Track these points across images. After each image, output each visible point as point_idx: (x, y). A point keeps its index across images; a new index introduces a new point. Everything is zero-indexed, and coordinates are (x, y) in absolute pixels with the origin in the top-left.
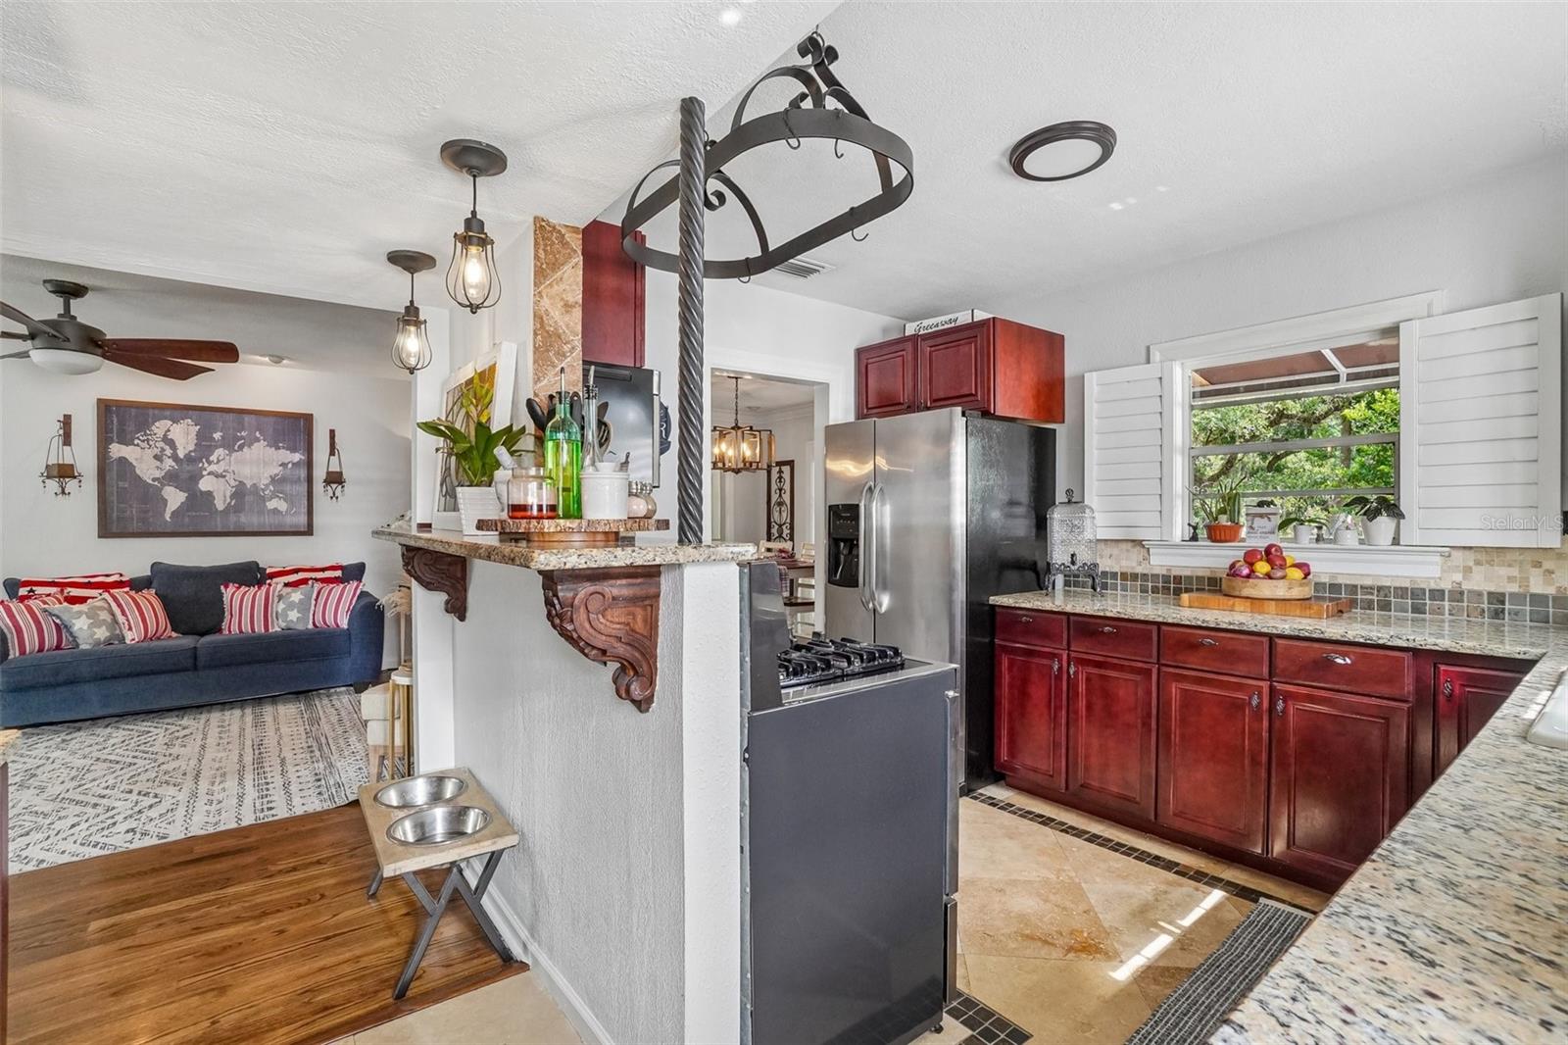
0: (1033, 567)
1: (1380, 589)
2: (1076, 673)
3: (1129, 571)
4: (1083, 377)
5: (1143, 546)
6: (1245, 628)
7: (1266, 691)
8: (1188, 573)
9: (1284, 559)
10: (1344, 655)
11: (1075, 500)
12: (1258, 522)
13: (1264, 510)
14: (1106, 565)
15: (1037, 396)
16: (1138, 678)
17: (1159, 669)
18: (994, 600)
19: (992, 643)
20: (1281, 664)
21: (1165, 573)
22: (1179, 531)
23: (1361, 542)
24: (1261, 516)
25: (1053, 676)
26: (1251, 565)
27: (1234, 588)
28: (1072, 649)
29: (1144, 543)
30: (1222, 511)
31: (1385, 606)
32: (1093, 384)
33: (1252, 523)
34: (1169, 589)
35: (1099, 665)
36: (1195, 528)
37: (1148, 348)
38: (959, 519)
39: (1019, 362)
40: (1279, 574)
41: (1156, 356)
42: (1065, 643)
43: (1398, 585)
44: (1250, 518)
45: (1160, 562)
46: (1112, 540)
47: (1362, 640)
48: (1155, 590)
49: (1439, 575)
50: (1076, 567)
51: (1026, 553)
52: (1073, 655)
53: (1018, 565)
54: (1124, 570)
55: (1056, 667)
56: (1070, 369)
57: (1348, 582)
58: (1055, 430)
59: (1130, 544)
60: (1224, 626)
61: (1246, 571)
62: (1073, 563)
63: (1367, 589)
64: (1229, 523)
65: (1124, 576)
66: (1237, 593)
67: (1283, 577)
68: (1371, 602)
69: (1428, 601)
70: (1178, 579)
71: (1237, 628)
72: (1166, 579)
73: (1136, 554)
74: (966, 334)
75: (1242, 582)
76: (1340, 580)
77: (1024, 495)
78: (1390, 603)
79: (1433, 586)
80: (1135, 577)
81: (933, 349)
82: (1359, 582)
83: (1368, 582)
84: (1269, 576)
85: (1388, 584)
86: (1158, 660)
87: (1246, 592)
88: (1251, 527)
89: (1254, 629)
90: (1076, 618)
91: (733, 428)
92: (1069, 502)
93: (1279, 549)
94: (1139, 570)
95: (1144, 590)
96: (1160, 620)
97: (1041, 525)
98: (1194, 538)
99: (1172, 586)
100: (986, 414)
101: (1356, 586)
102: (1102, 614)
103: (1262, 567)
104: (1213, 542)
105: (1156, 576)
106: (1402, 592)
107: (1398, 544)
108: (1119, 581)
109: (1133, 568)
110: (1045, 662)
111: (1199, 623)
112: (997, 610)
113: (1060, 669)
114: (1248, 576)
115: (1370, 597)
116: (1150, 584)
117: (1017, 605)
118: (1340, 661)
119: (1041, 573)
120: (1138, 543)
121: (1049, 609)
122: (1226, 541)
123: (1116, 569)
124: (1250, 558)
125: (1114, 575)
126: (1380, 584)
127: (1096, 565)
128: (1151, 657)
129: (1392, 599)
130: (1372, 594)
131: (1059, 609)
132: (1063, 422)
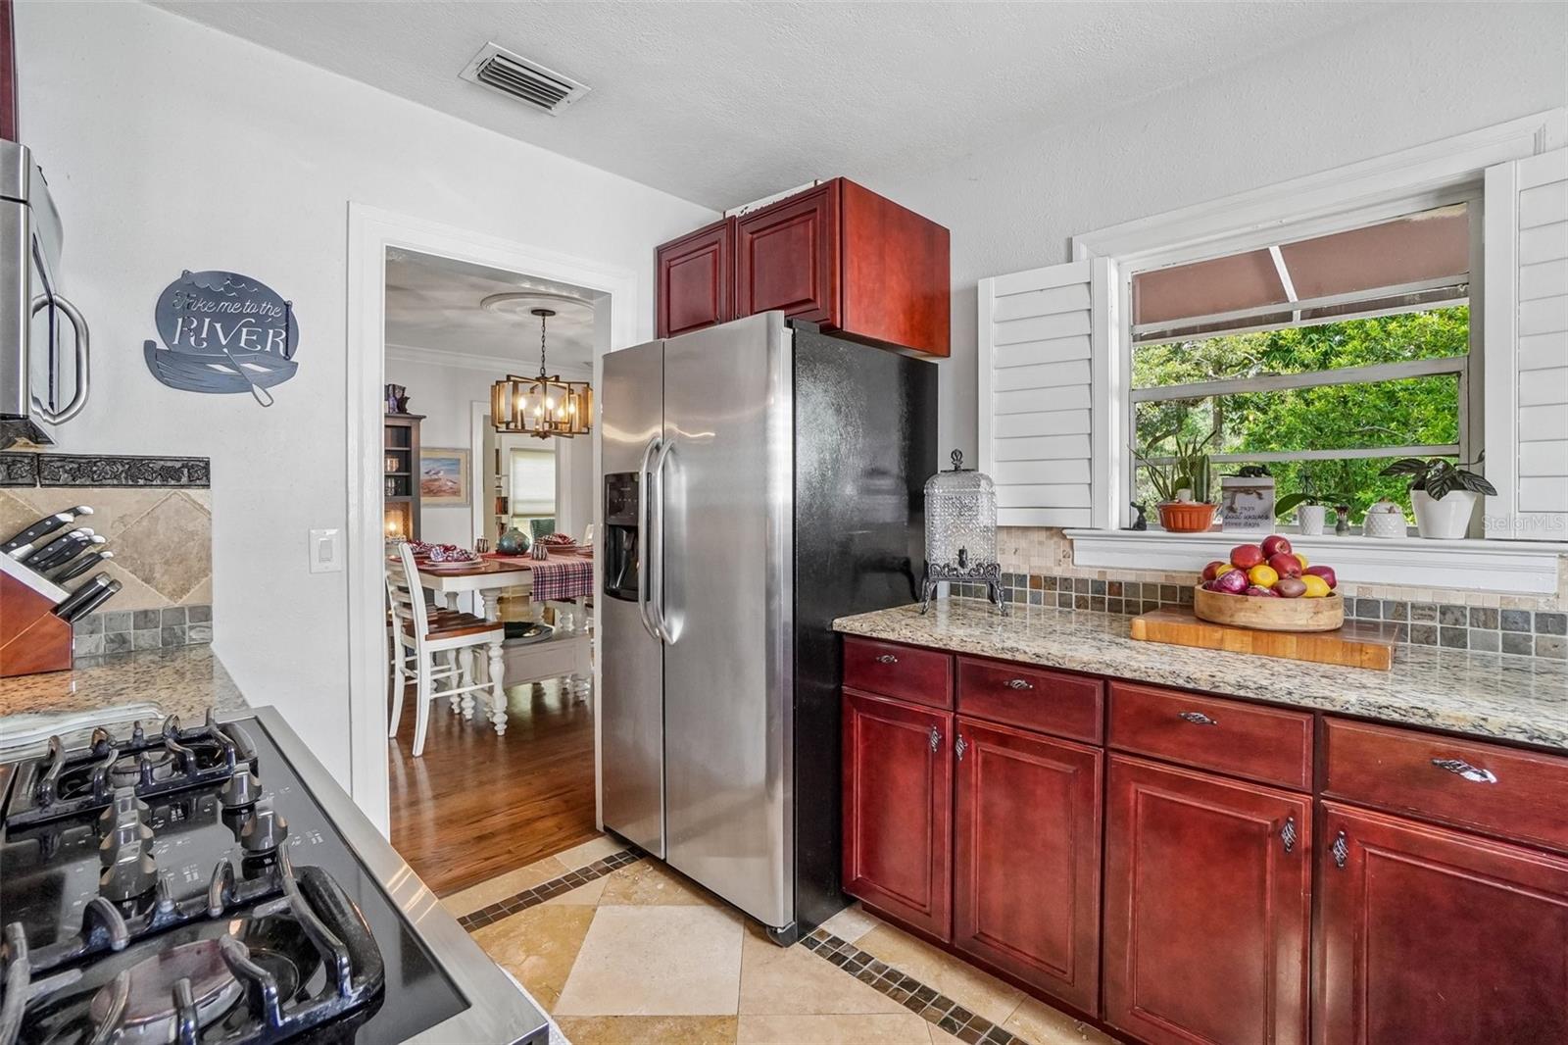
0: (905, 568)
1: (1445, 610)
2: (967, 752)
3: (1044, 573)
4: (976, 288)
5: (1064, 537)
6: (1268, 697)
7: (1306, 813)
8: (1131, 578)
9: (1297, 562)
10: (1478, 764)
11: (964, 467)
12: (1241, 500)
13: (1252, 481)
14: (1009, 564)
15: (910, 311)
16: (1070, 769)
17: (1105, 756)
18: (843, 624)
19: (839, 690)
20: (1338, 767)
21: (1096, 577)
22: (1117, 514)
23: (1412, 532)
24: (1247, 490)
25: (930, 751)
26: (1245, 570)
27: (1220, 611)
28: (960, 710)
29: (1065, 532)
30: (1184, 484)
31: (1456, 639)
32: (990, 292)
33: (1233, 503)
34: (1102, 601)
35: (1003, 740)
36: (1142, 510)
37: (1070, 242)
38: (781, 496)
39: (881, 257)
40: (1295, 588)
41: (1082, 251)
42: (949, 700)
43: (1478, 604)
44: (1227, 494)
45: (1089, 561)
46: (1019, 528)
47: (1521, 738)
48: (1082, 603)
49: (1556, 590)
50: (966, 571)
51: (892, 546)
52: (962, 720)
53: (883, 565)
54: (1036, 572)
55: (934, 741)
56: (958, 279)
57: (1390, 598)
58: (937, 365)
59: (1043, 535)
60: (1228, 690)
61: (1238, 582)
62: (962, 564)
63: (1424, 610)
64: (1194, 502)
65: (1036, 581)
66: (1227, 620)
67: (1301, 594)
68: (1431, 631)
69: (1533, 634)
70: (1116, 587)
71: (1251, 695)
72: (1098, 586)
73: (1053, 548)
74: (801, 209)
75: (1236, 601)
76: (1377, 595)
77: (892, 461)
78: (1463, 633)
79: (1544, 608)
80: (1051, 582)
81: (755, 236)
82: (1408, 598)
83: (1425, 598)
84: (1278, 592)
85: (1460, 602)
86: (1105, 740)
87: (1241, 619)
88: (1231, 509)
89: (1286, 699)
90: (967, 661)
91: (538, 379)
92: (957, 469)
93: (1286, 545)
94: (1058, 572)
95: (1065, 603)
96: (1110, 672)
97: (916, 504)
98: (1140, 525)
99: (1107, 597)
100: (829, 329)
101: (1403, 605)
102: (1008, 656)
103: (1265, 576)
104: (1170, 530)
105: (1082, 582)
106: (1485, 617)
107: (1481, 537)
108: (1028, 589)
109: (1048, 569)
110: (918, 728)
111: (1181, 682)
112: (845, 638)
113: (942, 741)
114: (1246, 590)
115: (1430, 623)
116: (1074, 594)
117: (874, 635)
118: (1472, 776)
119: (916, 576)
120: (1058, 532)
121: (924, 643)
122: (1192, 530)
123: (1024, 570)
124: (1242, 559)
125: (1021, 580)
126: (1445, 602)
127: (995, 567)
128: (1092, 733)
129: (1467, 627)
130: (1432, 618)
131: (940, 645)
132: (949, 356)
